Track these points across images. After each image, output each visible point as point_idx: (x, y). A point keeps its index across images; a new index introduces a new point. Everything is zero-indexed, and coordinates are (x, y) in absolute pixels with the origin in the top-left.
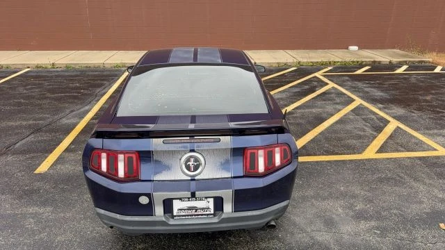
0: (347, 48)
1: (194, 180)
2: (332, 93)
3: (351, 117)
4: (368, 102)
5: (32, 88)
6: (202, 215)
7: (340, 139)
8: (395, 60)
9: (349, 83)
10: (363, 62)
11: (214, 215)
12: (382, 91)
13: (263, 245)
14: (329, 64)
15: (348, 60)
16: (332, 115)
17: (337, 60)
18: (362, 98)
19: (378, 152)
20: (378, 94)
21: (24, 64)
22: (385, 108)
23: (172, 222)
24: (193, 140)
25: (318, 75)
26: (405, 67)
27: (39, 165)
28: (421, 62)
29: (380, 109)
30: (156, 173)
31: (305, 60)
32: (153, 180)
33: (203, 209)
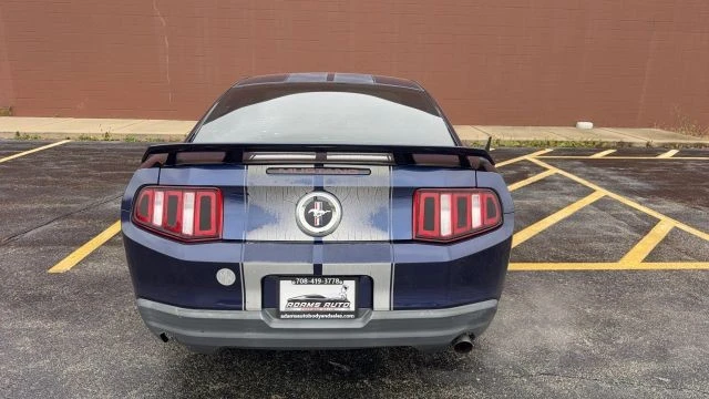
0: (575, 126)
1: (321, 242)
2: (555, 181)
3: (592, 212)
4: (618, 193)
5: (68, 164)
6: (333, 313)
7: (577, 242)
8: (655, 142)
9: (584, 169)
10: (602, 143)
11: (356, 314)
12: (642, 180)
13: (447, 393)
14: (548, 144)
15: (577, 139)
16: (559, 209)
17: (559, 139)
18: (607, 188)
19: (645, 260)
20: (634, 183)
21: (62, 134)
22: (649, 202)
23: (276, 324)
24: (320, 171)
25: (529, 157)
26: (673, 152)
27: (58, 261)
28: (701, 145)
29: (640, 203)
30: (251, 228)
31: (508, 138)
32: (245, 241)
33: (335, 301)
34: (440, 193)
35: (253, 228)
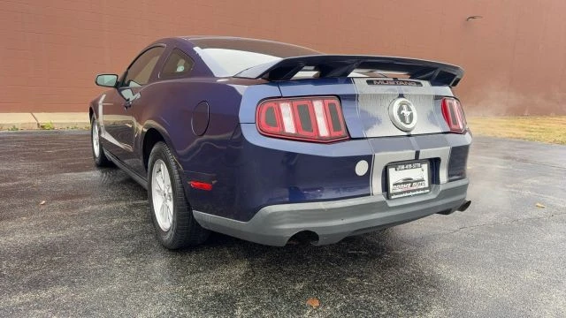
1: (410, 135)
6: (418, 190)
11: (430, 189)
32: (367, 138)
33: (418, 181)
35: (369, 128)
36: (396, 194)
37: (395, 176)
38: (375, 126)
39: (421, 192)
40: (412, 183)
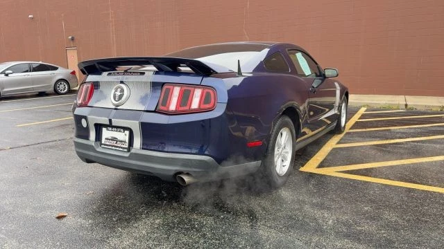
1: (117, 109)
6: (119, 147)
11: (128, 149)
23: (99, 149)
33: (121, 141)
34: (174, 86)
35: (98, 101)
36: (105, 145)
37: (106, 133)
38: (102, 101)
39: (120, 149)
40: (117, 141)
